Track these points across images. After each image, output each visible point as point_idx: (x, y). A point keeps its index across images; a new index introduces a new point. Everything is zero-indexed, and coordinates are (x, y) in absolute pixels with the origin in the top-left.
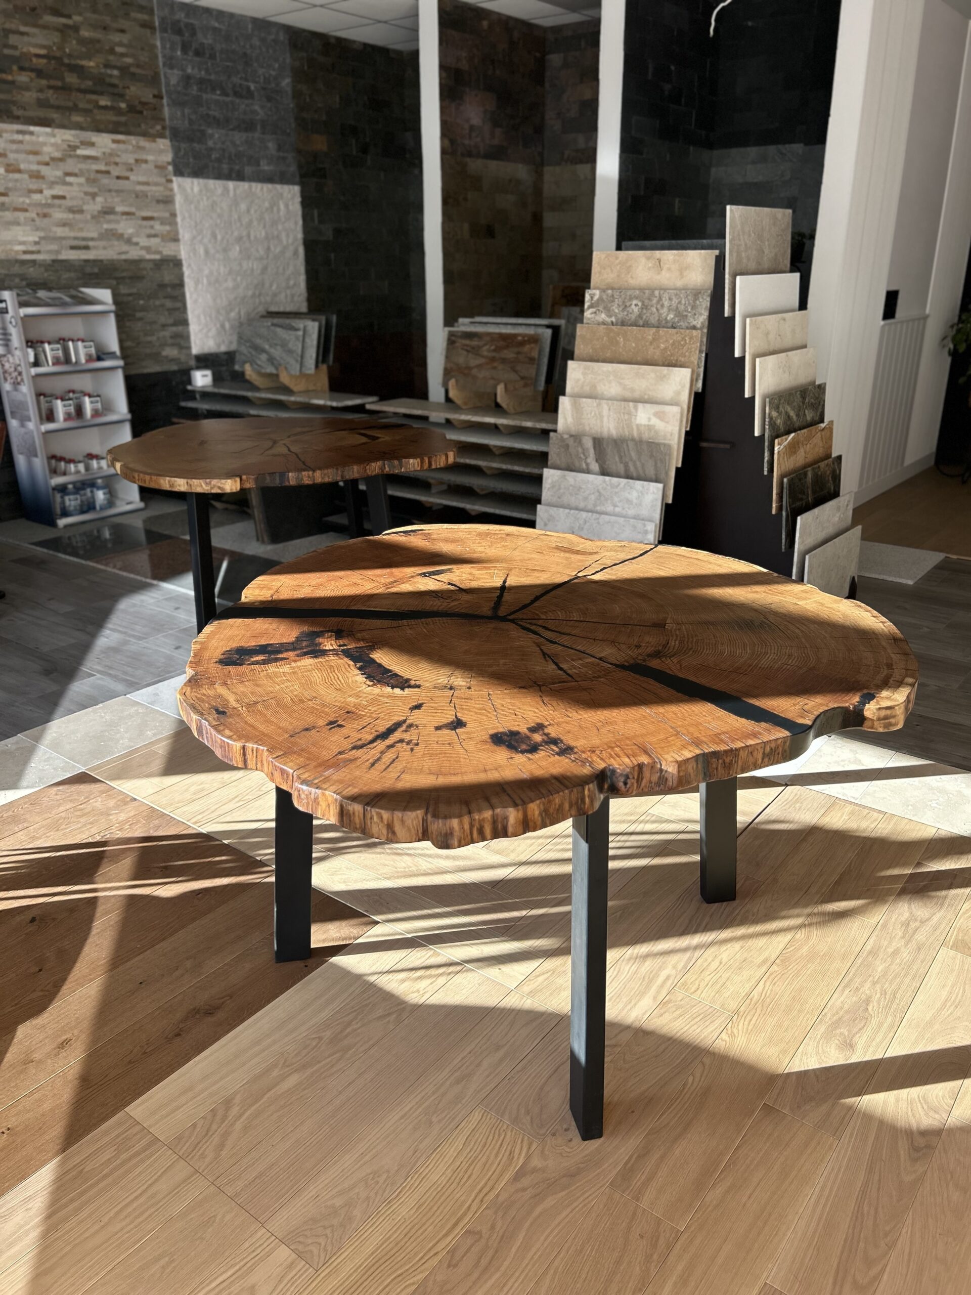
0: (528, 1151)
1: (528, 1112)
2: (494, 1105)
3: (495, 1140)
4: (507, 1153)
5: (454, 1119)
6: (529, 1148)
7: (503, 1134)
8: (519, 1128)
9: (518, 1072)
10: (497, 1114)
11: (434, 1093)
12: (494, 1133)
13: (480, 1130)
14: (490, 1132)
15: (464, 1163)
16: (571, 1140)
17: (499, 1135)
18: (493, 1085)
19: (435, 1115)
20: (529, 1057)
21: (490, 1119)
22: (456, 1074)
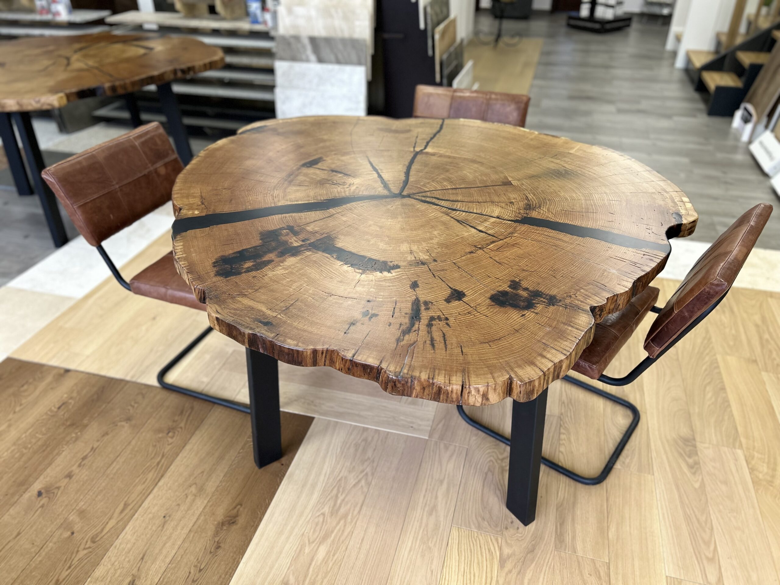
0: (498, 546)
1: (483, 519)
2: (461, 522)
3: (475, 545)
4: (487, 551)
5: (443, 540)
6: (498, 543)
7: (478, 539)
8: (484, 531)
9: (463, 494)
10: (467, 527)
11: (420, 527)
12: (472, 541)
13: (463, 542)
14: (469, 541)
15: (466, 568)
16: (518, 528)
17: (476, 541)
18: (452, 509)
19: (430, 542)
20: (463, 481)
21: (464, 532)
22: (426, 509)
